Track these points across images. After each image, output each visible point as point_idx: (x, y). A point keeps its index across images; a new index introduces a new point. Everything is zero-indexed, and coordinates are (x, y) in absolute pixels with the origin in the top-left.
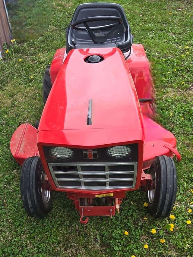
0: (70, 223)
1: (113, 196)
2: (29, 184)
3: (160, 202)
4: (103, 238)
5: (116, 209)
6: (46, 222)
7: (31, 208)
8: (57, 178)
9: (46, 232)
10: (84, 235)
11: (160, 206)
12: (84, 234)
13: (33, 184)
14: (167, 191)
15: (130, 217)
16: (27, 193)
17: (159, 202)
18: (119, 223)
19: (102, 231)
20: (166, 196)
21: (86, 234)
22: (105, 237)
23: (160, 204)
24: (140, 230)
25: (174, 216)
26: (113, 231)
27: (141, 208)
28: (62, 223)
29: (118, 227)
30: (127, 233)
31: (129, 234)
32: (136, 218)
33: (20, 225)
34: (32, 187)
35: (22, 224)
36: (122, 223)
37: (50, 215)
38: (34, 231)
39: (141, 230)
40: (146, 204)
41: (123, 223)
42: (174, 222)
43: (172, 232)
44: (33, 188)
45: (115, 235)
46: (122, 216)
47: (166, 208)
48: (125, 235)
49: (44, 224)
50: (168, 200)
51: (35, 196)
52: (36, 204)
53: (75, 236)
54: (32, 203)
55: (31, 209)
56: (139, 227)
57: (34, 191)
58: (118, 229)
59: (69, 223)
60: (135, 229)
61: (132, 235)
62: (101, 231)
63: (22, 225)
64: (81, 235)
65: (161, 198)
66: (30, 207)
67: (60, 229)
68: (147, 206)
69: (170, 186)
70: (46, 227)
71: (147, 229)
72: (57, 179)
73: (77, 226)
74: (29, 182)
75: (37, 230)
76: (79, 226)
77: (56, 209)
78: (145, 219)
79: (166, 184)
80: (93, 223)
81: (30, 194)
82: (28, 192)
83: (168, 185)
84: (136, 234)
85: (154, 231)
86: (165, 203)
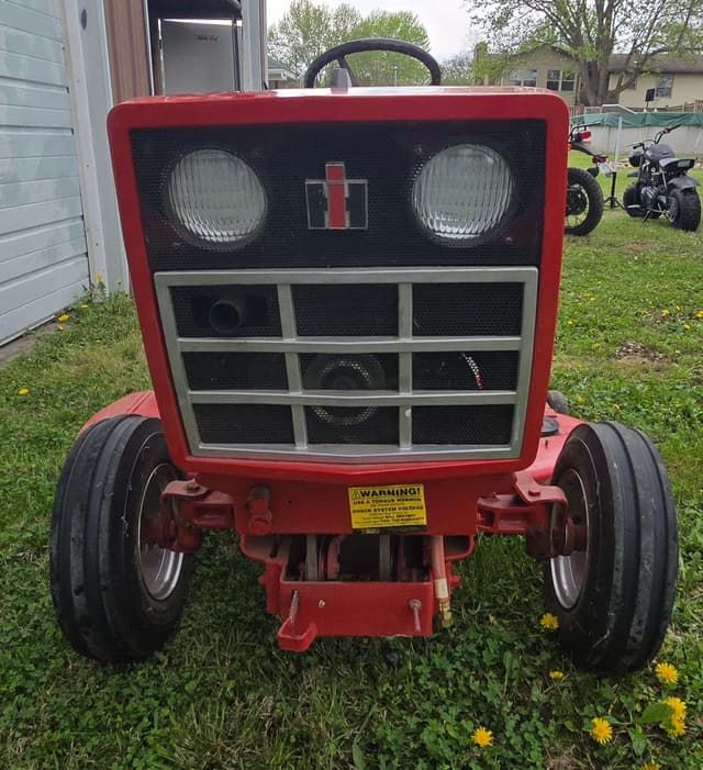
0: (240, 691)
1: (424, 522)
2: (88, 484)
3: (617, 569)
4: (380, 757)
5: (437, 601)
6: (137, 684)
7: (78, 592)
8: (193, 389)
9: (126, 727)
10: (293, 739)
11: (619, 592)
12: (296, 737)
13: (105, 484)
14: (642, 522)
15: (491, 673)
16: (73, 521)
17: (615, 573)
18: (448, 692)
19: (376, 724)
20: (643, 544)
21: (303, 738)
22: (389, 751)
23: (619, 584)
24: (540, 725)
25: (671, 667)
26: (423, 725)
27: (532, 637)
28: (207, 689)
29: (447, 711)
30: (483, 737)
31: (496, 741)
32: (515, 674)
33: (20, 690)
34: (100, 494)
35: (30, 686)
36: (459, 695)
37: (161, 656)
38: (77, 720)
39: (546, 724)
40: (549, 621)
41: (464, 696)
42: (679, 691)
43: (680, 737)
44: (103, 497)
45: (433, 738)
46: (458, 663)
47: (648, 602)
48: (478, 745)
49: (126, 691)
50: (652, 560)
51: (105, 536)
52: (101, 572)
53: (253, 749)
54: (85, 569)
55: (75, 597)
56: (536, 714)
57: (105, 513)
58: (444, 715)
59: (233, 689)
60: (518, 724)
61: (510, 747)
62: (370, 725)
63: (29, 691)
64: (282, 735)
65: (621, 554)
66: (73, 588)
67: (191, 712)
68: (556, 626)
69: (649, 500)
70: (132, 703)
71: (569, 725)
72: (190, 392)
73: (268, 701)
74: (94, 475)
75: (89, 714)
76: (276, 701)
77: (191, 634)
78: (556, 679)
79: (632, 494)
80: (338, 692)
81: (86, 521)
82: (78, 513)
83: (641, 497)
84: (526, 745)
85: (602, 729)
86: (641, 573)
